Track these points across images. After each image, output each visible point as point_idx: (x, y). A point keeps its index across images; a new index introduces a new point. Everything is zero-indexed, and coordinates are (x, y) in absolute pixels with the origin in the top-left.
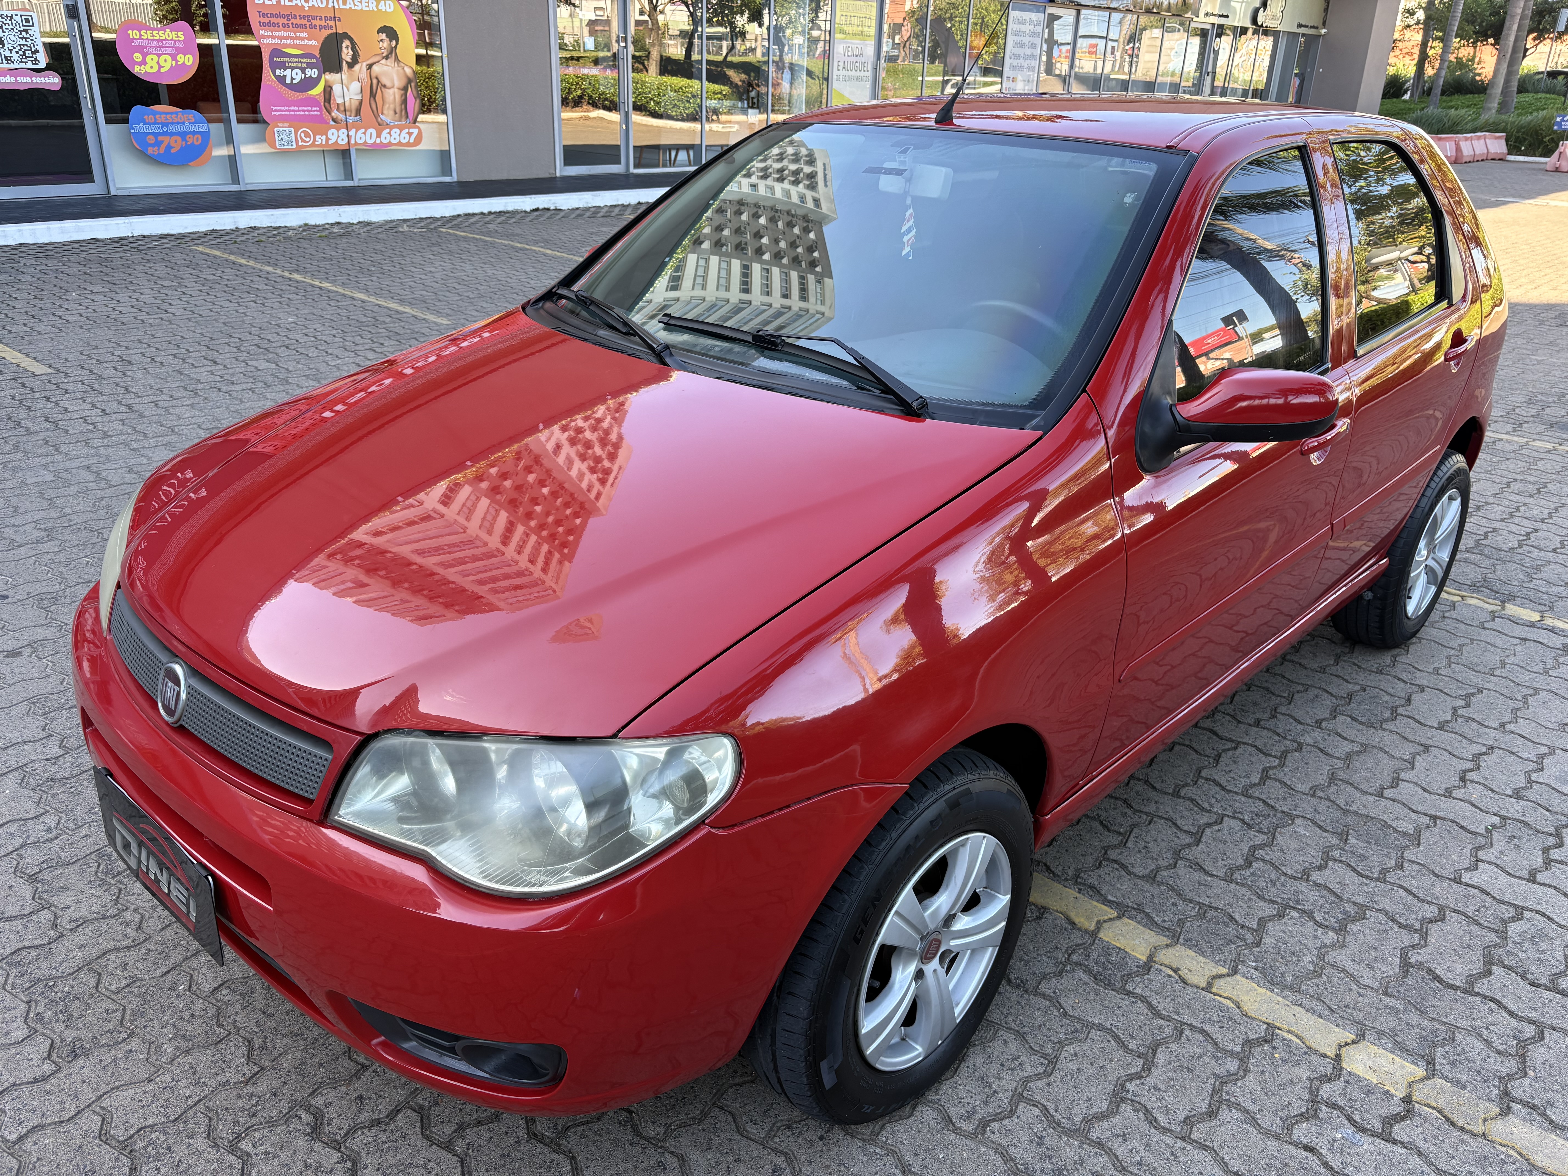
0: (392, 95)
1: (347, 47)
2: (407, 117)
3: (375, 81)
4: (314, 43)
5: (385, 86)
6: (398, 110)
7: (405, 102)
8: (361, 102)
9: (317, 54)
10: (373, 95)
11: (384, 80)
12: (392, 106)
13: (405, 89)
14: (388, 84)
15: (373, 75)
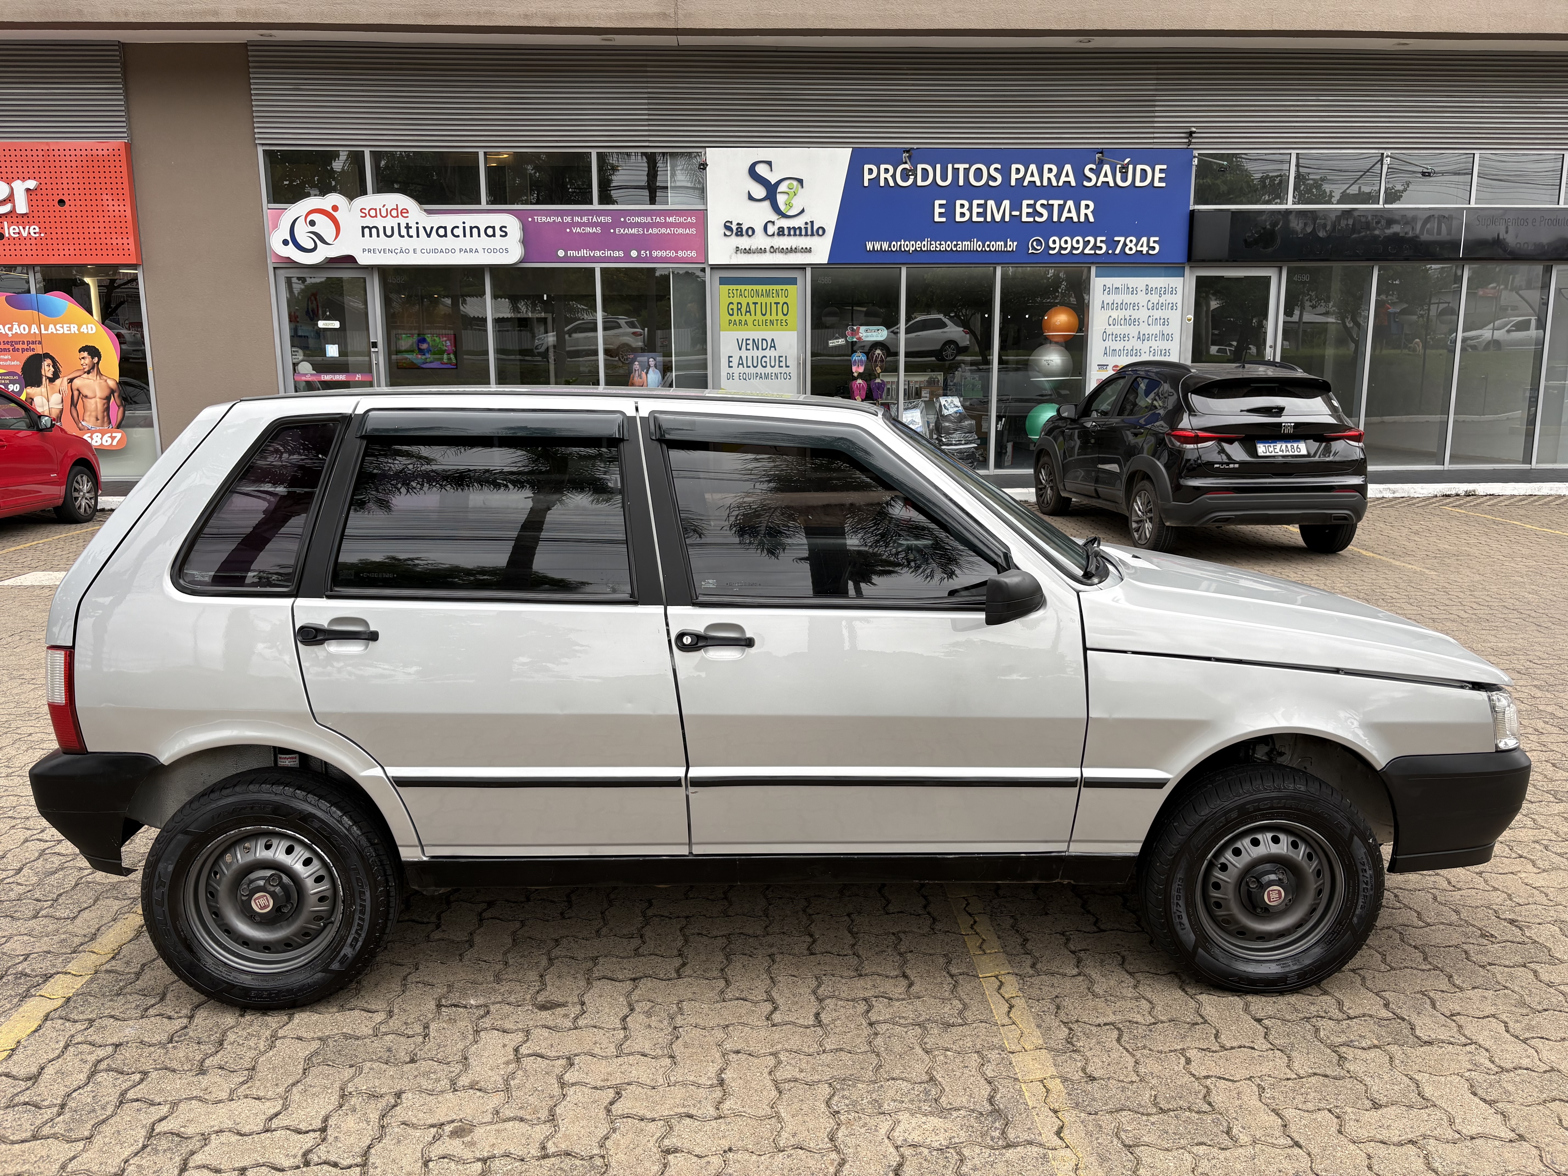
0: (95, 404)
1: (49, 365)
2: (110, 423)
3: (76, 393)
4: (15, 363)
5: (86, 397)
6: (99, 417)
7: (107, 409)
8: (62, 411)
9: (19, 372)
10: (74, 404)
11: (85, 392)
12: (94, 414)
13: (108, 398)
14: (89, 394)
15: (74, 387)
